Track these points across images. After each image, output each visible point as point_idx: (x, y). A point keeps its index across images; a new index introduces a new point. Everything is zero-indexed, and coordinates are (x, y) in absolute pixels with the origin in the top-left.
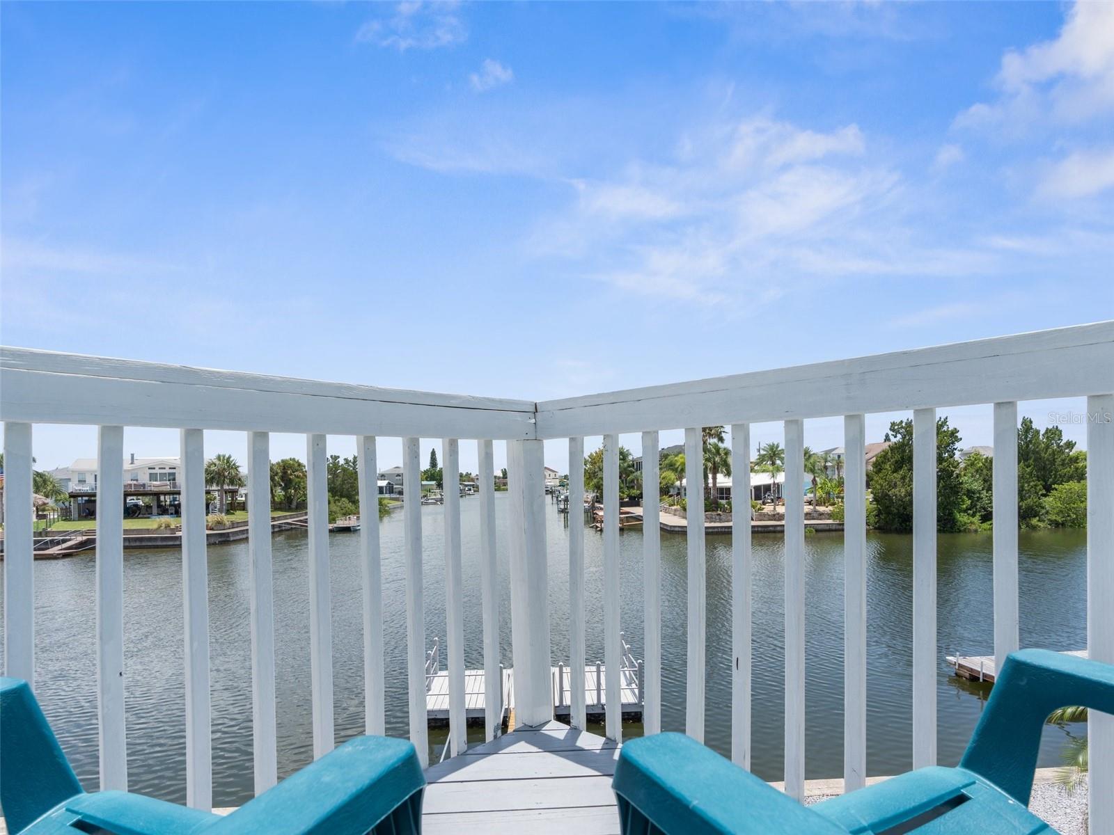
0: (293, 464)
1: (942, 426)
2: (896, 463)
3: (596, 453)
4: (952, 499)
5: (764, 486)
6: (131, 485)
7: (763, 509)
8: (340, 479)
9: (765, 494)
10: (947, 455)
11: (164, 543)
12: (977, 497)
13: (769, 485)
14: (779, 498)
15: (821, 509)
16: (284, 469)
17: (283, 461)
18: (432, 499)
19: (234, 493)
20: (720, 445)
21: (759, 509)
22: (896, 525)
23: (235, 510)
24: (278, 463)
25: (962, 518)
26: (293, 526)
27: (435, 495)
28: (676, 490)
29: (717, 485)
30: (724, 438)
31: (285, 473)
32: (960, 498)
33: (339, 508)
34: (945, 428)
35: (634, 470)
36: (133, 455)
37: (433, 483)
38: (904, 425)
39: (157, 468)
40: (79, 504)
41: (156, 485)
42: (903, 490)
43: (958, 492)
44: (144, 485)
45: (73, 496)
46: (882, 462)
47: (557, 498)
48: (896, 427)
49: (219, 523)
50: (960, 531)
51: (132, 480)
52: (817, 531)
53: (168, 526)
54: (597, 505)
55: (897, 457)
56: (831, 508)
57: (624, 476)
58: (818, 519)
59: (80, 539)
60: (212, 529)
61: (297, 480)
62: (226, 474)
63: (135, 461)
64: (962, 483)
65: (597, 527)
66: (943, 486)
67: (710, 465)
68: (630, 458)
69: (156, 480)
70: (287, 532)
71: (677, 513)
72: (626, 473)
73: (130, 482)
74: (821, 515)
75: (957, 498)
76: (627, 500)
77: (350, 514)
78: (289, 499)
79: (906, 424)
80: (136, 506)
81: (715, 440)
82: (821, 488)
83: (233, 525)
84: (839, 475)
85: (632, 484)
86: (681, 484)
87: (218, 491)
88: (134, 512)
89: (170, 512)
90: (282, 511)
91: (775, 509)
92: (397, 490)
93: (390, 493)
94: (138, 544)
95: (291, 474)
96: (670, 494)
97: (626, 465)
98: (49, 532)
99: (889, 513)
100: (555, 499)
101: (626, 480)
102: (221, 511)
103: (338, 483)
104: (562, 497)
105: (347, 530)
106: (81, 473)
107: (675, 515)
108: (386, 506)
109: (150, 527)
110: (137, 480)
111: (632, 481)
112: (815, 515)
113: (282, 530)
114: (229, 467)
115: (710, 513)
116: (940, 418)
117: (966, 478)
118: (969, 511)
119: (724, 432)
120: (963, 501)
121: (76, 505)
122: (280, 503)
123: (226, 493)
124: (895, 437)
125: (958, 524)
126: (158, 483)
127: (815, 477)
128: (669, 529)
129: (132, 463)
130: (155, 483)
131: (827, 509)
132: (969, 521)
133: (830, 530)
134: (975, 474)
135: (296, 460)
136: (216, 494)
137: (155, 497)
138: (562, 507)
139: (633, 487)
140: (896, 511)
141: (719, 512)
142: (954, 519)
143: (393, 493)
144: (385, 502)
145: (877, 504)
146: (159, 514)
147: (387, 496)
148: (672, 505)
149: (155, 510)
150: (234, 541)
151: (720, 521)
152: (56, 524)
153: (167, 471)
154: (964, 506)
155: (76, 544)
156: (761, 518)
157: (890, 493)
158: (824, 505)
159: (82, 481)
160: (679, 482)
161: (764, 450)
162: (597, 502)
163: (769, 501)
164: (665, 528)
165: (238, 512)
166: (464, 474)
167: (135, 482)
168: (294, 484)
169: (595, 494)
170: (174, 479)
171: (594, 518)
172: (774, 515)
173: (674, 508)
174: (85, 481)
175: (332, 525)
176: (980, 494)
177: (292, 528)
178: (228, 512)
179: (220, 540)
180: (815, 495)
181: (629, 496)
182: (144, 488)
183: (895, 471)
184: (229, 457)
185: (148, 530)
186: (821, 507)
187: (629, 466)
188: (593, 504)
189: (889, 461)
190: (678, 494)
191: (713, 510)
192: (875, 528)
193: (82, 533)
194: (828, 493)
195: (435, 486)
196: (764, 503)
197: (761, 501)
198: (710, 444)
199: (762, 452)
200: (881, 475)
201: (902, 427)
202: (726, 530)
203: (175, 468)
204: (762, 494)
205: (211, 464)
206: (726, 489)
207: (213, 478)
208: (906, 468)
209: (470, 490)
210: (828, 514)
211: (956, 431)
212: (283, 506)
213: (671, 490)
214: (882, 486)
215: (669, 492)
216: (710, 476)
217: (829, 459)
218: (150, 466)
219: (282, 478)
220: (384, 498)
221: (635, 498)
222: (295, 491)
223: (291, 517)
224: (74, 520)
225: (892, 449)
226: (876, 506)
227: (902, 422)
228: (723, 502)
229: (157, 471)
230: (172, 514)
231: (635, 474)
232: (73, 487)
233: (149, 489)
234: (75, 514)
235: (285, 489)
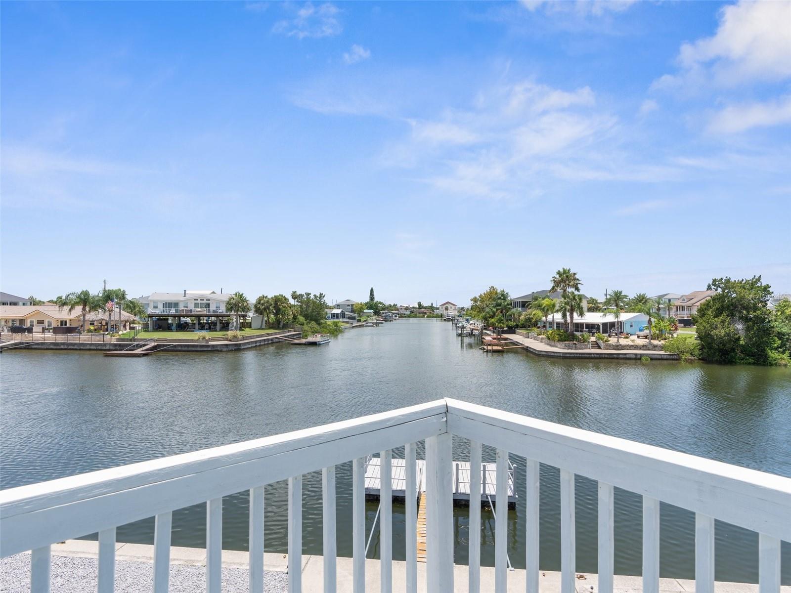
0: (281, 299)
1: (756, 282)
2: (717, 310)
3: (485, 294)
4: (764, 339)
5: (610, 323)
6: (183, 310)
7: (609, 341)
8: (311, 309)
9: (610, 329)
10: (760, 305)
11: (202, 349)
12: (787, 338)
13: (614, 323)
14: (621, 332)
15: (655, 342)
16: (276, 301)
17: (275, 296)
18: (370, 323)
19: (244, 316)
20: (576, 293)
21: (606, 341)
22: (717, 357)
23: (245, 327)
24: (272, 298)
25: (774, 355)
26: (281, 340)
27: (372, 320)
28: (543, 323)
29: (574, 321)
30: (580, 288)
31: (276, 304)
32: (771, 339)
33: (309, 328)
34: (759, 284)
35: (511, 307)
36: (185, 291)
37: (372, 311)
38: (723, 281)
39: (199, 300)
40: (153, 321)
41: (198, 311)
42: (723, 331)
43: (770, 334)
44: (191, 310)
45: (150, 316)
46: (705, 309)
47: (456, 324)
48: (717, 283)
49: (235, 337)
50: (772, 365)
51: (184, 307)
52: (652, 359)
53: (204, 338)
54: (485, 331)
55: (718, 305)
56: (663, 342)
57: (504, 311)
58: (652, 350)
59: (153, 344)
60: (230, 341)
61: (284, 309)
62: (240, 305)
63: (187, 295)
64: (773, 327)
65: (484, 349)
66: (757, 329)
67: (568, 307)
68: (509, 299)
69: (198, 308)
70: (277, 344)
71: (544, 341)
72: (506, 309)
73: (183, 308)
74: (655, 347)
75: (768, 339)
76: (506, 328)
77: (316, 332)
78: (278, 321)
79: (725, 281)
80: (186, 323)
81: (573, 290)
82: (655, 327)
83: (244, 338)
84: (669, 315)
85: (509, 318)
86: (546, 320)
87: (235, 315)
88: (185, 327)
89: (206, 328)
90: (274, 329)
91: (618, 341)
92: (347, 316)
93: (343, 318)
94: (186, 349)
95: (280, 305)
96: (539, 326)
97: (506, 303)
98: (136, 339)
99: (710, 348)
100: (454, 326)
101: (506, 314)
102: (236, 329)
103: (309, 311)
104: (460, 325)
105: (314, 344)
106: (155, 302)
107: (541, 342)
108: (340, 327)
109: (194, 338)
110: (187, 307)
111: (510, 315)
112: (650, 347)
113: (273, 342)
114: (242, 300)
115: (568, 342)
116: (755, 276)
117: (777, 323)
118: (779, 349)
119: (580, 283)
120: (774, 341)
121: (152, 322)
122: (273, 324)
123: (239, 316)
124: (716, 290)
125: (770, 359)
126: (199, 309)
127: (650, 319)
128: (537, 353)
129: (185, 296)
130: (197, 309)
131: (660, 343)
132: (779, 357)
133: (662, 359)
134: (785, 320)
135: (284, 296)
136: (234, 317)
137: (197, 318)
138: (460, 332)
139: (510, 320)
140: (716, 347)
141: (575, 342)
142: (767, 354)
143: (344, 317)
144: (340, 324)
145: (701, 341)
146: (199, 329)
147: (341, 320)
148: (540, 335)
149: (197, 326)
150: (244, 349)
151: (576, 348)
152: (140, 333)
153: (205, 302)
154: (776, 345)
155: (151, 348)
156: (607, 348)
157: (712, 333)
158: (658, 339)
159: (156, 307)
160: (545, 317)
161: (610, 295)
162: (484, 329)
163: (614, 334)
164: (534, 352)
165: (247, 329)
166: (392, 305)
167: (186, 308)
168: (281, 311)
169: (483, 324)
170: (209, 307)
171: (482, 342)
172: (618, 346)
173: (540, 337)
174: (157, 307)
175: (304, 340)
176: (789, 335)
177: (279, 341)
178: (241, 329)
179: (235, 348)
180: (650, 332)
181: (508, 326)
182: (191, 312)
183: (716, 316)
184: (242, 294)
185: (192, 340)
186: (655, 341)
187: (508, 304)
188: (482, 331)
189: (711, 308)
190: (544, 326)
191: (571, 341)
192: (699, 359)
193: (154, 341)
194: (661, 331)
195: (373, 314)
196: (610, 336)
197: (608, 334)
198: (568, 292)
199: (608, 297)
200: (704, 319)
201: (722, 283)
202: (580, 356)
203: (209, 300)
204: (609, 329)
205: (231, 299)
206: (580, 324)
207: (232, 307)
208: (725, 314)
209: (396, 316)
210: (661, 347)
211: (768, 286)
212: (274, 325)
213: (539, 323)
214: (705, 327)
215: (537, 325)
216: (568, 314)
217: (661, 302)
218: (196, 298)
219: (274, 307)
220: (339, 322)
221: (512, 327)
222: (282, 316)
223: (279, 333)
224: (150, 332)
225: (714, 299)
226: (700, 342)
227: (722, 279)
228: (578, 334)
229: (199, 301)
230: (207, 329)
231: (512, 310)
232: (150, 310)
233: (194, 313)
234: (151, 328)
235: (276, 314)
